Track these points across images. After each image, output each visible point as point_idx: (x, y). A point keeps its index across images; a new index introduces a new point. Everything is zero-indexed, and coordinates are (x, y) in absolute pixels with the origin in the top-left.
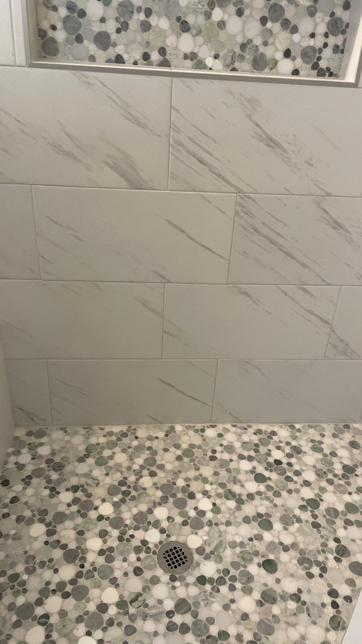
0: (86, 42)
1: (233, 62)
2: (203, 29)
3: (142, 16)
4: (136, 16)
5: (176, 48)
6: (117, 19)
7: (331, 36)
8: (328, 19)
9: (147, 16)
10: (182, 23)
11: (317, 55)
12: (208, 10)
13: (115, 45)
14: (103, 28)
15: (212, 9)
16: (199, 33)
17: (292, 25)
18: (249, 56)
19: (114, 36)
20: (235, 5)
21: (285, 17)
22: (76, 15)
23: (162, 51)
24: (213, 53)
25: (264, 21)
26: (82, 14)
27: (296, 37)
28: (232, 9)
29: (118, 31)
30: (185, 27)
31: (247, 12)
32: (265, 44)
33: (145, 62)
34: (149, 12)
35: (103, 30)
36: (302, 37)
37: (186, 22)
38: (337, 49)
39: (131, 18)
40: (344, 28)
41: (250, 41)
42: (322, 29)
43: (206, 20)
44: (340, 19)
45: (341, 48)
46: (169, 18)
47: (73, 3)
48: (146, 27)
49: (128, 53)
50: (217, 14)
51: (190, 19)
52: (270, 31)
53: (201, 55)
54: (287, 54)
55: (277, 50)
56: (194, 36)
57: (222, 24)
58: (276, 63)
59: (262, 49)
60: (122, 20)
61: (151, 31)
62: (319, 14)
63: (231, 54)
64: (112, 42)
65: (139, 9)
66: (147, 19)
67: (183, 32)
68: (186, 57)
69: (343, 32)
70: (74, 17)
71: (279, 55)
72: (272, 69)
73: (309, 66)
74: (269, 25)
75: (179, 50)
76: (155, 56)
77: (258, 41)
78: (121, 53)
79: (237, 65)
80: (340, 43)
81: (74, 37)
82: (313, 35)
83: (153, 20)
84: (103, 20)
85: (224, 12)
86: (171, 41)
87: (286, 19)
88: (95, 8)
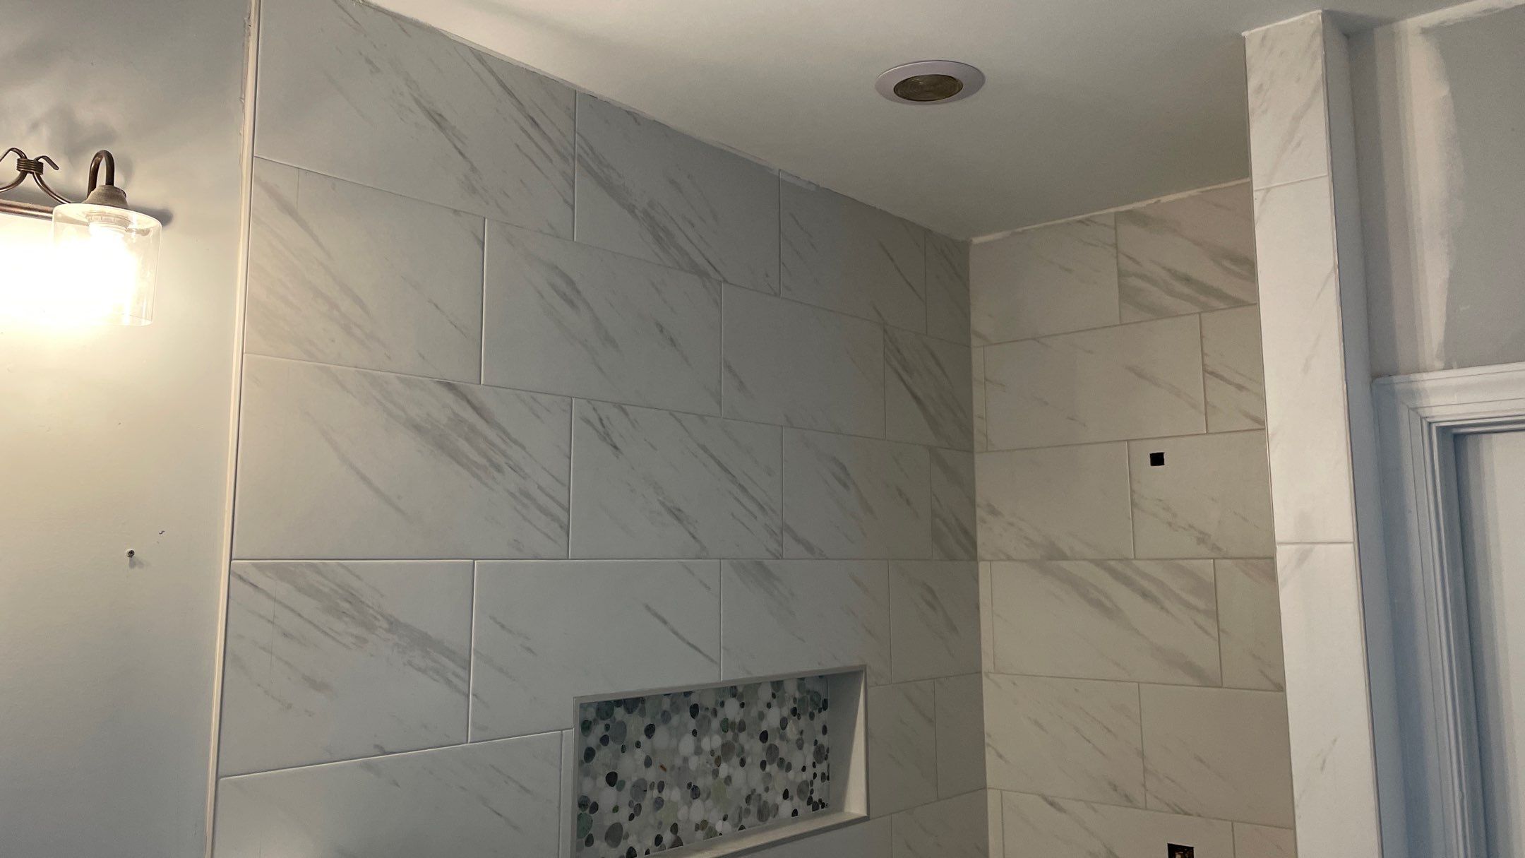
0: (597, 843)
2: (712, 790)
3: (656, 791)
4: (649, 794)
5: (688, 821)
6: (630, 804)
7: (817, 765)
8: (813, 748)
9: (660, 792)
10: (693, 789)
11: (810, 788)
12: (716, 767)
13: (627, 836)
14: (616, 818)
15: (719, 766)
16: (708, 796)
17: (786, 763)
18: (753, 808)
19: (627, 826)
20: (738, 756)
22: (587, 811)
23: (674, 828)
24: (722, 816)
25: (763, 765)
26: (595, 807)
27: (791, 774)
28: (736, 760)
29: (631, 817)
30: (695, 792)
31: (748, 760)
32: (767, 790)
33: (658, 847)
34: (661, 786)
35: (616, 821)
36: (796, 773)
37: (696, 787)
38: (825, 777)
39: (644, 798)
40: (825, 753)
41: (753, 791)
42: (810, 759)
43: (714, 779)
44: (822, 746)
45: (827, 774)
46: (679, 786)
47: (586, 797)
48: (659, 803)
50: (724, 770)
51: (700, 783)
52: (769, 775)
53: (711, 821)
54: (786, 795)
55: (777, 793)
56: (704, 801)
57: (728, 780)
58: (777, 809)
59: (765, 796)
60: (635, 803)
61: (663, 808)
62: (806, 745)
63: (738, 810)
64: (624, 833)
65: (652, 785)
66: (660, 796)
67: (694, 799)
68: (697, 827)
69: (826, 758)
70: (586, 814)
71: (780, 799)
72: (774, 817)
73: (805, 802)
74: (768, 768)
76: (668, 837)
77: (760, 790)
78: (633, 844)
79: (744, 822)
80: (825, 771)
81: (584, 840)
82: (804, 769)
83: (665, 794)
84: (616, 809)
85: (730, 766)
86: (682, 813)
87: (781, 758)
88: (607, 797)
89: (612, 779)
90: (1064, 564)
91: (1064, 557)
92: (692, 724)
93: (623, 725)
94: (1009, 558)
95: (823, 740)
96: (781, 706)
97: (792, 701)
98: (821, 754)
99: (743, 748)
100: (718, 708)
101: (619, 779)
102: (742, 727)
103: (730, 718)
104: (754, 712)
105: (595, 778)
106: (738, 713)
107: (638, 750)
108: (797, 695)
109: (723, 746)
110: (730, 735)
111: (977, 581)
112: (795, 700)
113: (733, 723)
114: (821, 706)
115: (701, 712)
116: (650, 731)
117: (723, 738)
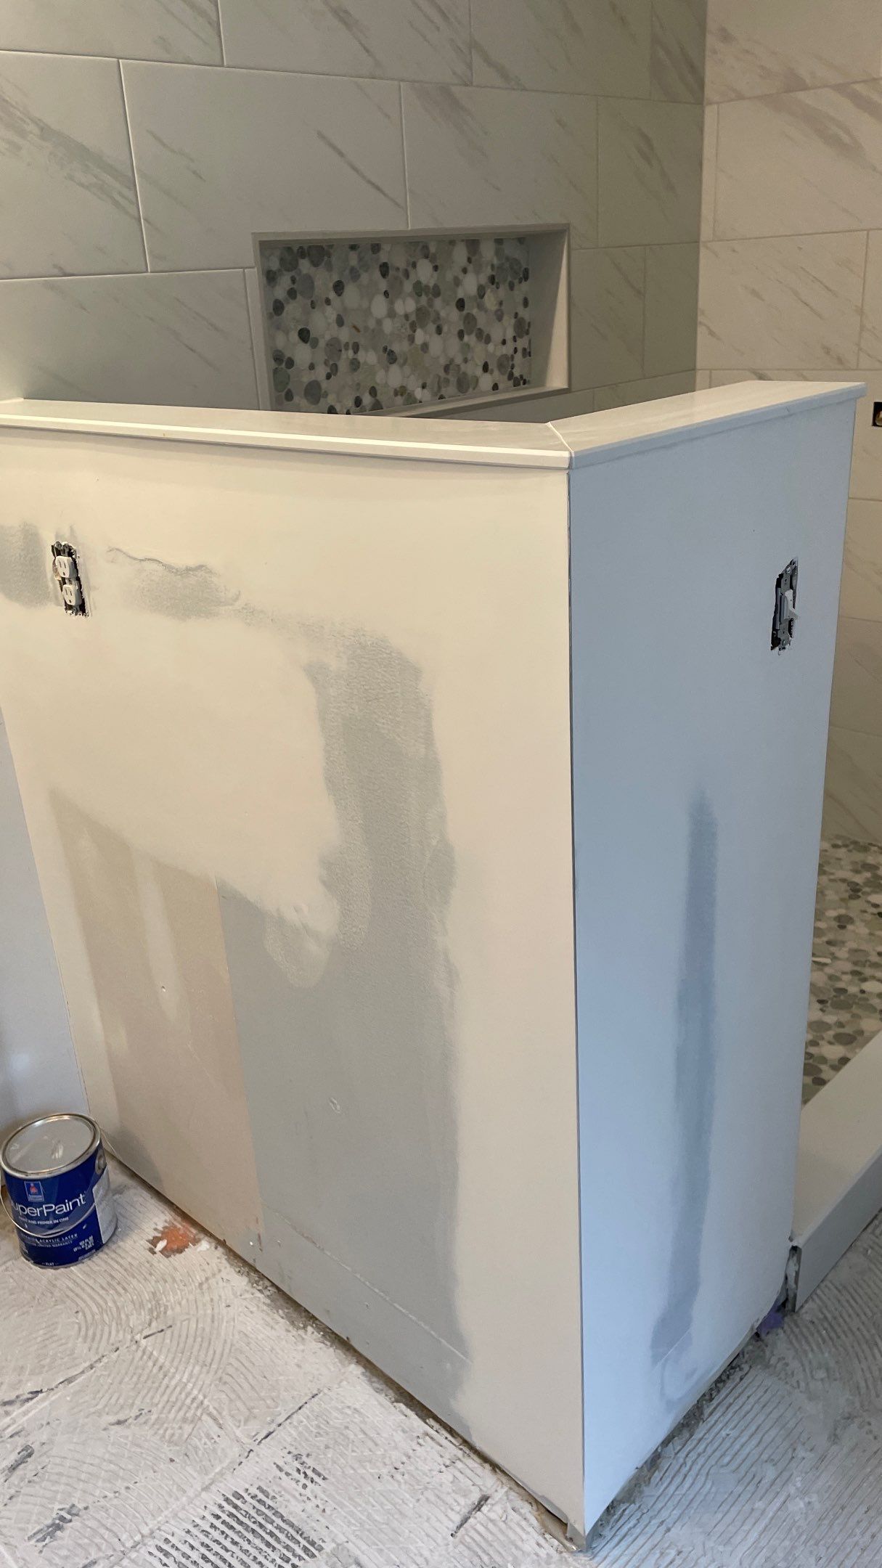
0: (297, 398)
1: (439, 388)
2: (409, 356)
3: (351, 353)
4: (344, 355)
5: (386, 385)
6: (326, 363)
7: (518, 340)
8: (513, 321)
9: (355, 353)
10: (389, 354)
11: (511, 363)
12: (411, 333)
13: (326, 395)
14: (313, 376)
15: (414, 331)
16: (405, 362)
17: (485, 334)
18: (453, 380)
19: (325, 384)
20: (434, 322)
21: (478, 327)
22: (283, 365)
23: (373, 392)
24: (420, 383)
25: (461, 334)
26: (290, 363)
27: (491, 347)
28: (432, 327)
29: (328, 377)
30: (392, 357)
31: (445, 329)
32: (466, 361)
33: (358, 408)
34: (356, 348)
35: (313, 378)
36: (496, 346)
37: (392, 351)
38: (526, 353)
39: (339, 358)
40: (527, 328)
41: (452, 361)
42: (510, 333)
43: (410, 345)
44: (523, 320)
45: (528, 350)
46: (374, 349)
47: (280, 351)
48: (355, 365)
49: (340, 402)
50: (420, 336)
51: (396, 348)
52: (468, 345)
53: (410, 388)
54: (486, 368)
55: (477, 365)
56: (402, 366)
57: (425, 347)
58: (477, 380)
59: (464, 367)
60: (331, 363)
61: (360, 370)
62: (505, 318)
63: (437, 380)
64: (323, 391)
65: (347, 345)
66: (355, 357)
67: (391, 363)
68: (396, 394)
69: (527, 333)
70: (282, 368)
71: (479, 371)
72: (474, 389)
73: (506, 377)
74: (466, 338)
75: (389, 386)
76: (368, 399)
77: (459, 360)
78: (333, 404)
79: (443, 392)
80: (527, 347)
81: (283, 394)
82: (504, 342)
83: (361, 356)
84: (312, 367)
85: (425, 332)
86: (380, 377)
87: (479, 329)
88: (302, 354)
89: (304, 335)
90: (801, 95)
91: (805, 88)
92: (383, 285)
93: (309, 280)
94: (741, 97)
95: (525, 314)
96: (478, 272)
97: (489, 267)
98: (522, 328)
99: (438, 314)
100: (410, 269)
101: (311, 336)
102: (436, 292)
103: (424, 280)
104: (449, 276)
105: (287, 333)
106: (432, 276)
107: (329, 309)
108: (496, 262)
109: (419, 310)
110: (424, 300)
111: (702, 130)
112: (493, 266)
113: (427, 286)
114: (521, 276)
115: (391, 272)
116: (339, 287)
117: (417, 302)
